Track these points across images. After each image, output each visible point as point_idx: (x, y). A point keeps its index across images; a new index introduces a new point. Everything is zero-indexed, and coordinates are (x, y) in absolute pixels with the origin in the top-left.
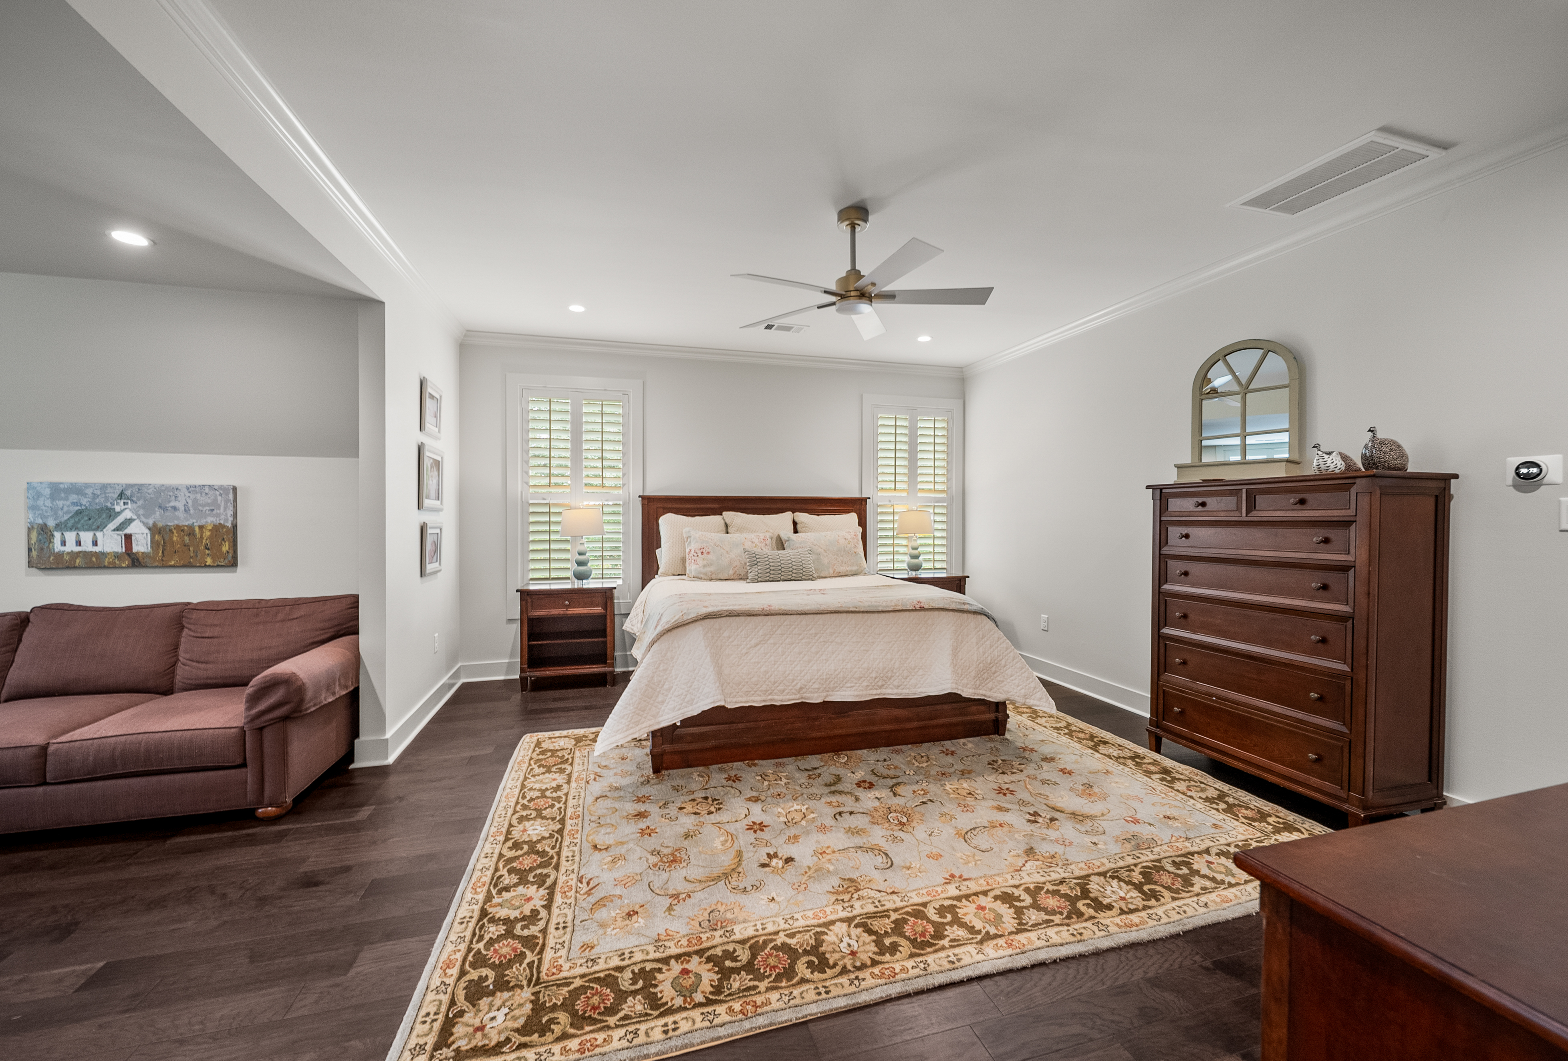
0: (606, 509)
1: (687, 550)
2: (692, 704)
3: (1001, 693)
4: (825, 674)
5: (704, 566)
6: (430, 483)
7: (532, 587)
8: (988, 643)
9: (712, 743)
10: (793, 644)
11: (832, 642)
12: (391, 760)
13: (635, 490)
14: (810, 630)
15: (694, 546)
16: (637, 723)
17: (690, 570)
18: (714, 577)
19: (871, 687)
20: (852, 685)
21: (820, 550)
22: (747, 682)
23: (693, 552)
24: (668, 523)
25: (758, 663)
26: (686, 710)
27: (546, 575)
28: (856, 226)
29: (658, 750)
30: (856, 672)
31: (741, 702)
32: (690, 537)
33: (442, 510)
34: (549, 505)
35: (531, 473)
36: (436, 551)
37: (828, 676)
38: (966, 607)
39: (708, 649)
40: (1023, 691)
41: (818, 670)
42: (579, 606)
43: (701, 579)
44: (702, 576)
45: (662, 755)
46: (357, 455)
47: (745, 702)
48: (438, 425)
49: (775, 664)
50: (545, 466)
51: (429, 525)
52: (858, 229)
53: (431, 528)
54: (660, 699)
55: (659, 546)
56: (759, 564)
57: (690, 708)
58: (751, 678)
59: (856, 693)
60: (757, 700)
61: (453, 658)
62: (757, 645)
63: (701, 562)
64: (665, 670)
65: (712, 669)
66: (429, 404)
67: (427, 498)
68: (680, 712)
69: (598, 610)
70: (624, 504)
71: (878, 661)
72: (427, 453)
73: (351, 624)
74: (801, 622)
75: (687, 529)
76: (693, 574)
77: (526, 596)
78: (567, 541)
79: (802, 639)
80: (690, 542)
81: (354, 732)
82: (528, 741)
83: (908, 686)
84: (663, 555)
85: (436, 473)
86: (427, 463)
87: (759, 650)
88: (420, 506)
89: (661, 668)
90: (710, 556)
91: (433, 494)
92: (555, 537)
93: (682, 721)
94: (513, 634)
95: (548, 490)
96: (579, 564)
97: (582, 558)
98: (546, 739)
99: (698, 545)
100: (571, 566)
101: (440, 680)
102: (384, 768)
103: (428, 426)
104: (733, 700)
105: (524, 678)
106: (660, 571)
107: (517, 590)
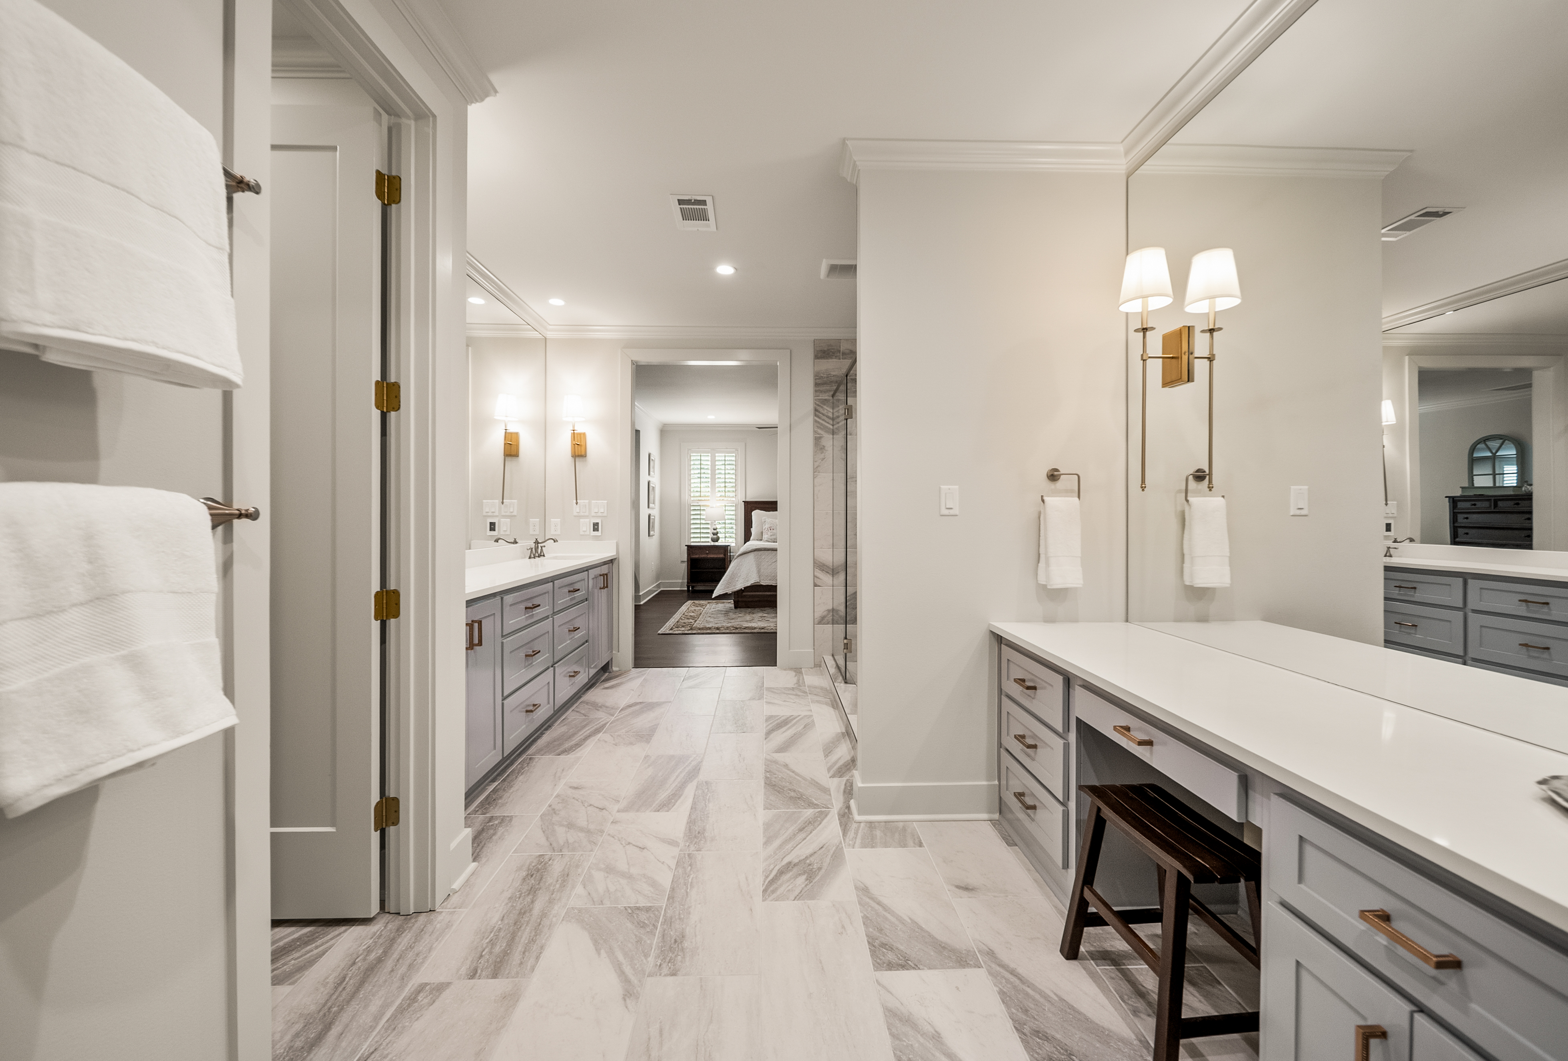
0: (727, 508)
1: (765, 528)
2: (747, 582)
5: (771, 536)
6: (651, 497)
7: (692, 544)
9: (757, 599)
12: (642, 603)
13: (741, 498)
15: (767, 526)
16: (728, 587)
17: (765, 536)
23: (767, 528)
24: (756, 514)
26: (745, 584)
27: (699, 539)
29: (736, 599)
33: (655, 508)
34: (700, 505)
35: (692, 490)
36: (653, 526)
39: (754, 562)
42: (714, 554)
43: (768, 541)
45: (738, 601)
48: (654, 472)
50: (698, 478)
51: (651, 515)
53: (653, 516)
54: (737, 579)
55: (752, 527)
61: (657, 578)
63: (769, 534)
64: (738, 569)
65: (755, 569)
66: (652, 463)
67: (652, 503)
68: (743, 585)
69: (722, 556)
72: (651, 485)
75: (763, 518)
76: (766, 539)
77: (690, 547)
78: (708, 524)
80: (765, 524)
82: (689, 602)
84: (753, 530)
85: (653, 492)
86: (651, 488)
88: (648, 507)
89: (736, 569)
90: (774, 531)
92: (703, 522)
93: (744, 588)
94: (683, 568)
95: (700, 498)
96: (714, 534)
97: (715, 531)
98: (697, 602)
99: (769, 526)
100: (710, 535)
101: (653, 584)
102: (641, 605)
103: (651, 473)
104: (764, 583)
105: (688, 587)
106: (751, 538)
107: (686, 545)
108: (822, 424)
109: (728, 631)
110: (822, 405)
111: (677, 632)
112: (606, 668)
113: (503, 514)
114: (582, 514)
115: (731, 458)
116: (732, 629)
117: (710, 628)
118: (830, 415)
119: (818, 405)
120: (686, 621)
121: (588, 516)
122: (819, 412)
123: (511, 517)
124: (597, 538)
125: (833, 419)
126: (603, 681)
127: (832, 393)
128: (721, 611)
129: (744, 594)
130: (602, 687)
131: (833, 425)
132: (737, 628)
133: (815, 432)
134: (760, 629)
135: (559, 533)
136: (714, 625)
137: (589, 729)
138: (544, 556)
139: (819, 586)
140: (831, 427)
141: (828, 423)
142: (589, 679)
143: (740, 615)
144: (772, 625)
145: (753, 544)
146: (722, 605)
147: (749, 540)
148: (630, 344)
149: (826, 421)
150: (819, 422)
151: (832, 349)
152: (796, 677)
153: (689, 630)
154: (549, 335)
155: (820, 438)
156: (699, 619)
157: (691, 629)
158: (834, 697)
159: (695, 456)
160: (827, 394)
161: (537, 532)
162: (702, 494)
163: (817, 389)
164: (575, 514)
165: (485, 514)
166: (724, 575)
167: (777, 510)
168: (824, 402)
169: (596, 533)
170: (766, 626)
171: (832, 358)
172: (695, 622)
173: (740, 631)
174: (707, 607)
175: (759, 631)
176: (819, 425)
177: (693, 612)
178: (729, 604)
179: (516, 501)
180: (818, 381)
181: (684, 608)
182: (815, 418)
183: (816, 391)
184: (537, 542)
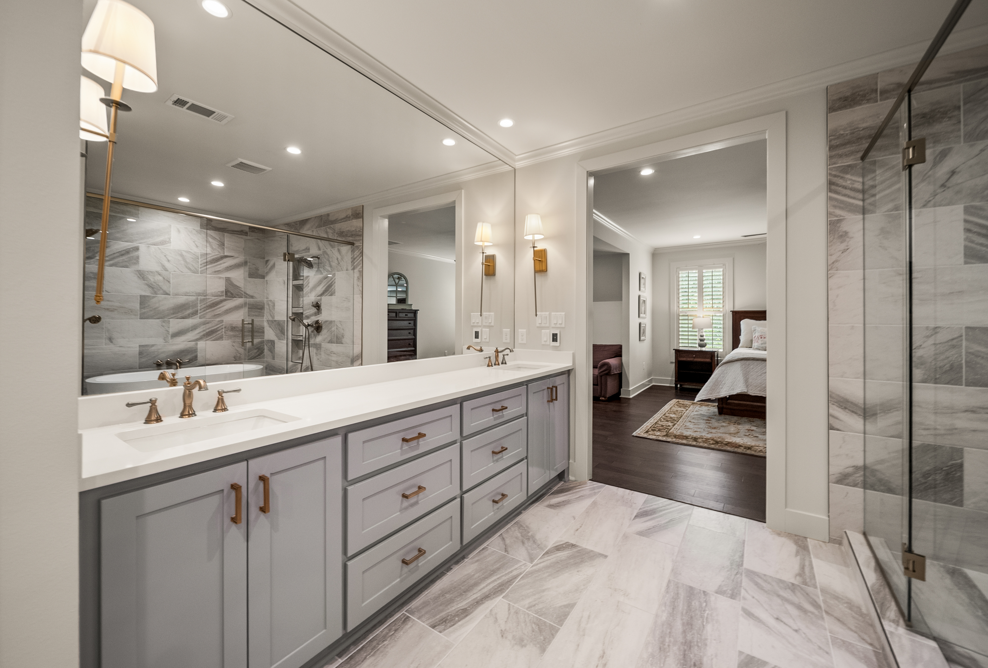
0: (715, 318)
1: (754, 336)
2: (733, 390)
5: (762, 344)
6: (642, 308)
7: (681, 348)
9: (743, 408)
12: (631, 397)
13: (729, 308)
15: (757, 334)
16: (711, 394)
17: (754, 345)
23: (756, 337)
24: (745, 324)
26: (731, 392)
27: (687, 345)
29: (721, 406)
31: (757, 394)
32: (755, 330)
33: (646, 318)
34: (688, 315)
35: (680, 302)
36: (644, 333)
39: (742, 371)
42: (700, 358)
44: (760, 348)
45: (722, 408)
46: (621, 300)
47: (759, 394)
48: (645, 287)
50: (687, 299)
51: (642, 323)
53: (643, 324)
54: (721, 387)
55: (740, 335)
57: (733, 391)
61: (650, 374)
63: (760, 342)
64: (723, 377)
65: (742, 378)
66: (642, 281)
67: (641, 313)
68: (728, 392)
69: (708, 360)
70: (723, 315)
72: (641, 298)
73: (620, 353)
75: (754, 326)
76: (756, 347)
77: (678, 352)
78: (696, 331)
80: (755, 333)
81: (620, 386)
82: (674, 401)
84: (742, 338)
85: (644, 305)
86: (641, 301)
88: (639, 317)
89: (722, 376)
90: (764, 341)
91: (643, 312)
92: (690, 329)
93: (729, 396)
94: (672, 368)
95: (688, 310)
96: (701, 340)
97: (702, 338)
98: (681, 401)
99: (759, 334)
100: (698, 342)
101: (645, 380)
102: (629, 399)
103: (642, 288)
104: (752, 392)
105: (676, 385)
106: (740, 345)
107: (674, 349)
108: (842, 202)
109: (706, 445)
110: (842, 175)
111: (651, 437)
112: (561, 476)
113: (484, 324)
114: (543, 325)
115: (719, 272)
116: (712, 442)
117: (686, 437)
118: (859, 186)
119: (835, 176)
120: (665, 423)
121: (548, 327)
122: (837, 185)
123: (490, 327)
124: (556, 348)
125: (863, 192)
126: (552, 494)
127: (860, 154)
128: (703, 415)
129: (729, 401)
130: (547, 503)
131: (863, 200)
132: (717, 443)
133: (829, 214)
134: (745, 448)
135: (525, 343)
136: (692, 434)
137: (495, 580)
138: (506, 363)
139: (838, 430)
140: (861, 203)
141: (854, 198)
142: (528, 497)
143: (724, 424)
144: (761, 444)
145: (741, 351)
146: (706, 408)
147: (737, 347)
148: (585, 156)
149: (849, 196)
150: (836, 200)
151: (861, 91)
152: (799, 557)
153: (664, 436)
154: (518, 165)
155: (839, 221)
156: (678, 423)
157: (667, 435)
158: (883, 649)
159: (683, 274)
160: (852, 157)
161: (508, 341)
162: (690, 306)
163: (834, 153)
164: (538, 325)
165: (472, 324)
166: (708, 378)
167: (765, 319)
168: (846, 169)
169: (555, 344)
170: (753, 444)
171: (860, 104)
172: (674, 426)
173: (720, 448)
174: (690, 409)
175: (745, 451)
176: (836, 203)
177: (675, 413)
178: (713, 409)
179: (493, 313)
180: (833, 142)
181: (667, 407)
182: (830, 194)
183: (831, 157)
184: (497, 352)
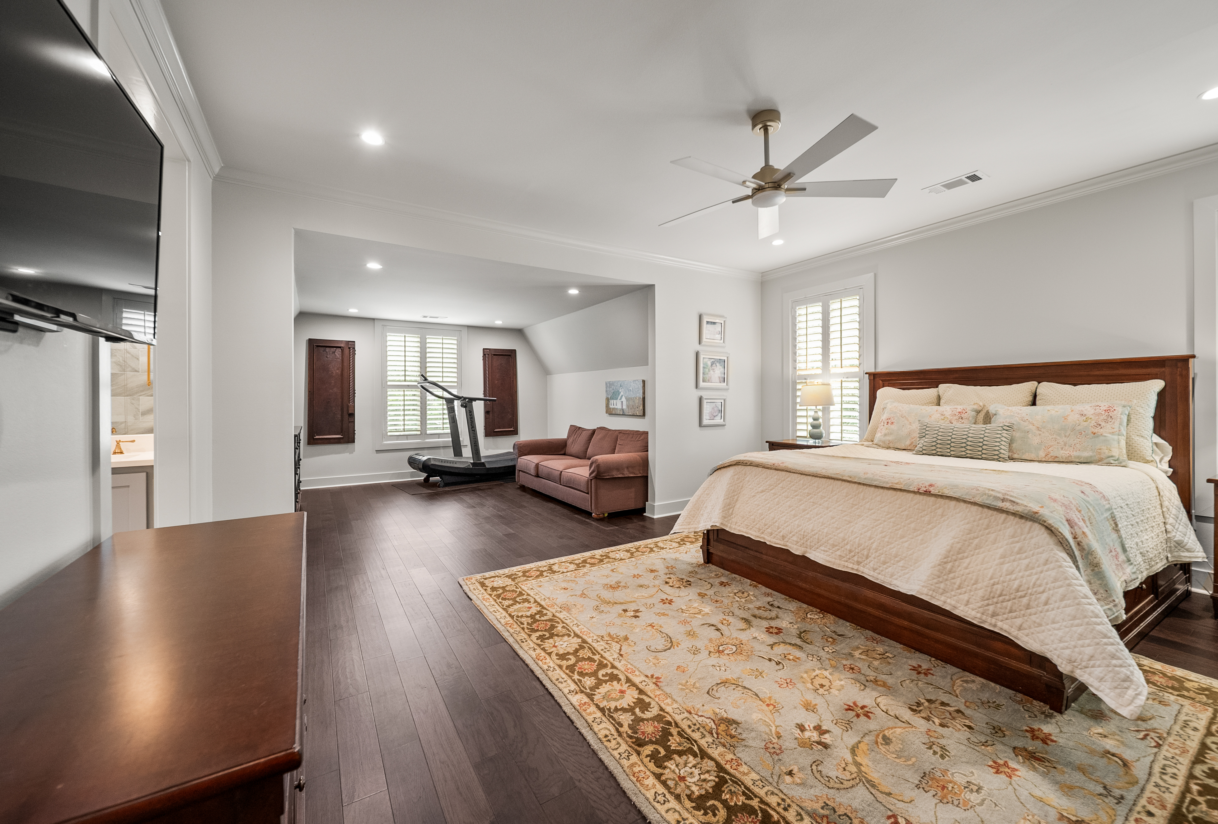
0: (845, 385)
3: (1035, 641)
4: (803, 531)
8: (1026, 562)
10: (787, 498)
11: (820, 505)
12: (656, 516)
13: (868, 367)
14: (804, 489)
18: (891, 445)
19: (845, 559)
20: (826, 549)
21: (1031, 427)
22: (748, 518)
23: (882, 421)
25: (758, 505)
28: (769, 127)
29: (706, 548)
30: (831, 538)
31: (743, 532)
32: (886, 408)
33: (727, 389)
35: (798, 361)
36: (719, 413)
37: (805, 534)
38: (1006, 505)
40: (1068, 652)
41: (799, 526)
43: (880, 446)
44: (881, 443)
45: (711, 553)
48: (722, 338)
49: (769, 510)
52: (771, 130)
53: (707, 399)
56: (927, 436)
58: (750, 516)
59: (828, 558)
60: (754, 535)
62: (762, 491)
66: (708, 327)
70: (859, 380)
71: (855, 535)
73: (644, 444)
74: (800, 480)
77: (771, 446)
79: (796, 496)
81: (644, 497)
83: (883, 573)
87: (762, 496)
88: (697, 387)
96: (814, 426)
97: (816, 422)
102: (652, 519)
107: (767, 442)
